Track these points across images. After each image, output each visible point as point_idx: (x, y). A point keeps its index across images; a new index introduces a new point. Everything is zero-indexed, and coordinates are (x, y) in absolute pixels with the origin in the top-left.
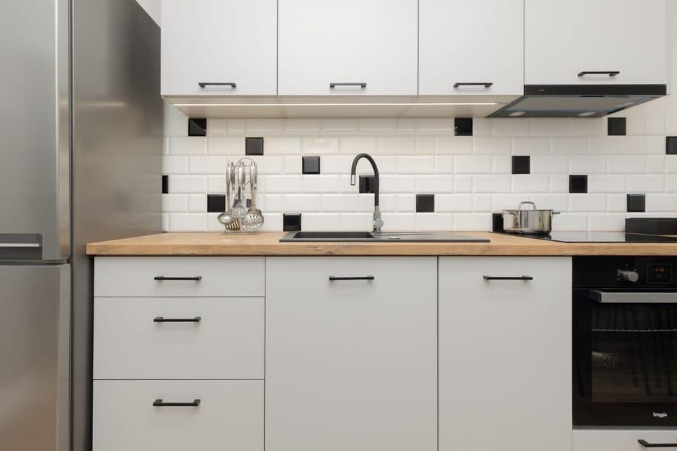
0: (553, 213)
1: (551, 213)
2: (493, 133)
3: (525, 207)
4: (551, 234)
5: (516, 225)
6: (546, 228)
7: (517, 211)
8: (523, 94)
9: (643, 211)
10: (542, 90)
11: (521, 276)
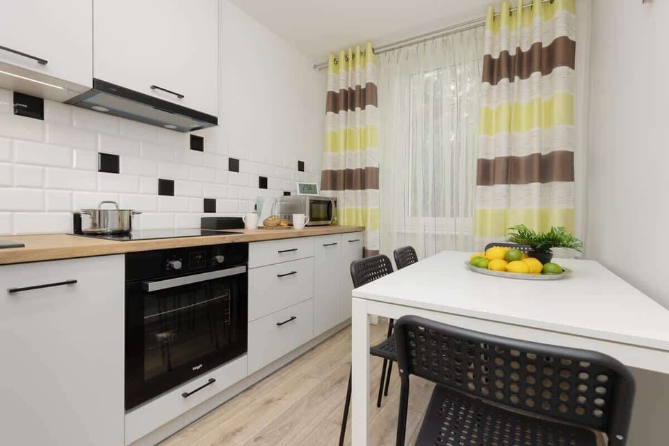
0: (134, 213)
1: (132, 213)
2: (75, 123)
3: (105, 207)
4: (132, 233)
5: (94, 225)
6: (126, 228)
7: (94, 211)
8: (92, 87)
9: (215, 212)
10: (115, 90)
11: (64, 281)
